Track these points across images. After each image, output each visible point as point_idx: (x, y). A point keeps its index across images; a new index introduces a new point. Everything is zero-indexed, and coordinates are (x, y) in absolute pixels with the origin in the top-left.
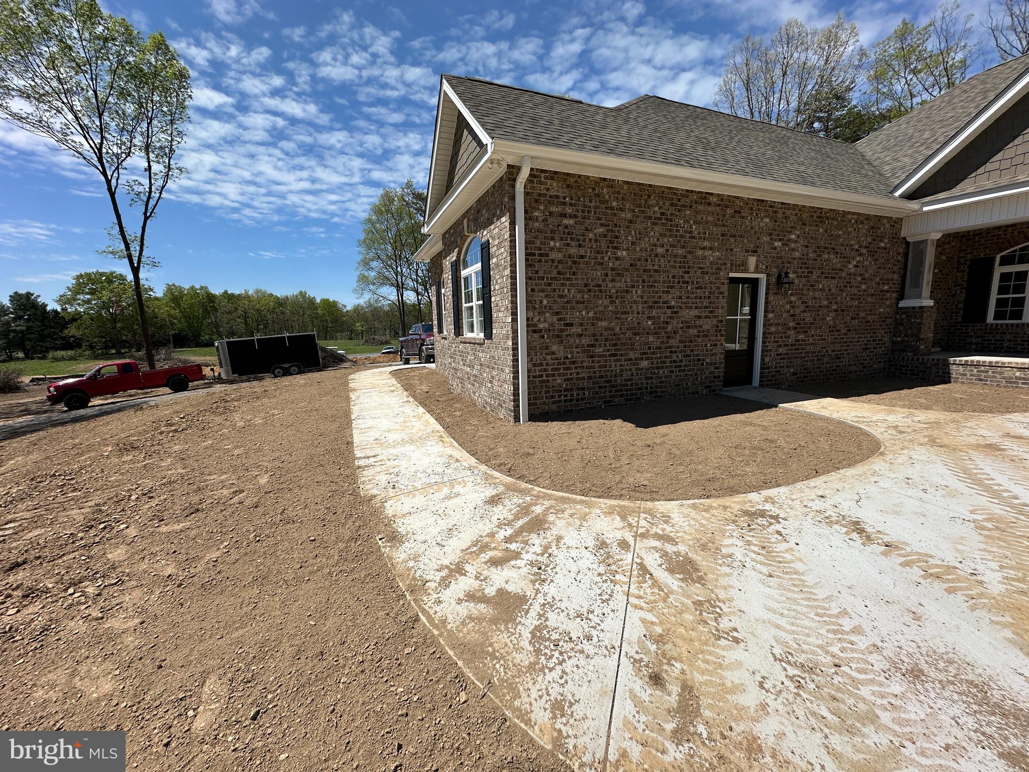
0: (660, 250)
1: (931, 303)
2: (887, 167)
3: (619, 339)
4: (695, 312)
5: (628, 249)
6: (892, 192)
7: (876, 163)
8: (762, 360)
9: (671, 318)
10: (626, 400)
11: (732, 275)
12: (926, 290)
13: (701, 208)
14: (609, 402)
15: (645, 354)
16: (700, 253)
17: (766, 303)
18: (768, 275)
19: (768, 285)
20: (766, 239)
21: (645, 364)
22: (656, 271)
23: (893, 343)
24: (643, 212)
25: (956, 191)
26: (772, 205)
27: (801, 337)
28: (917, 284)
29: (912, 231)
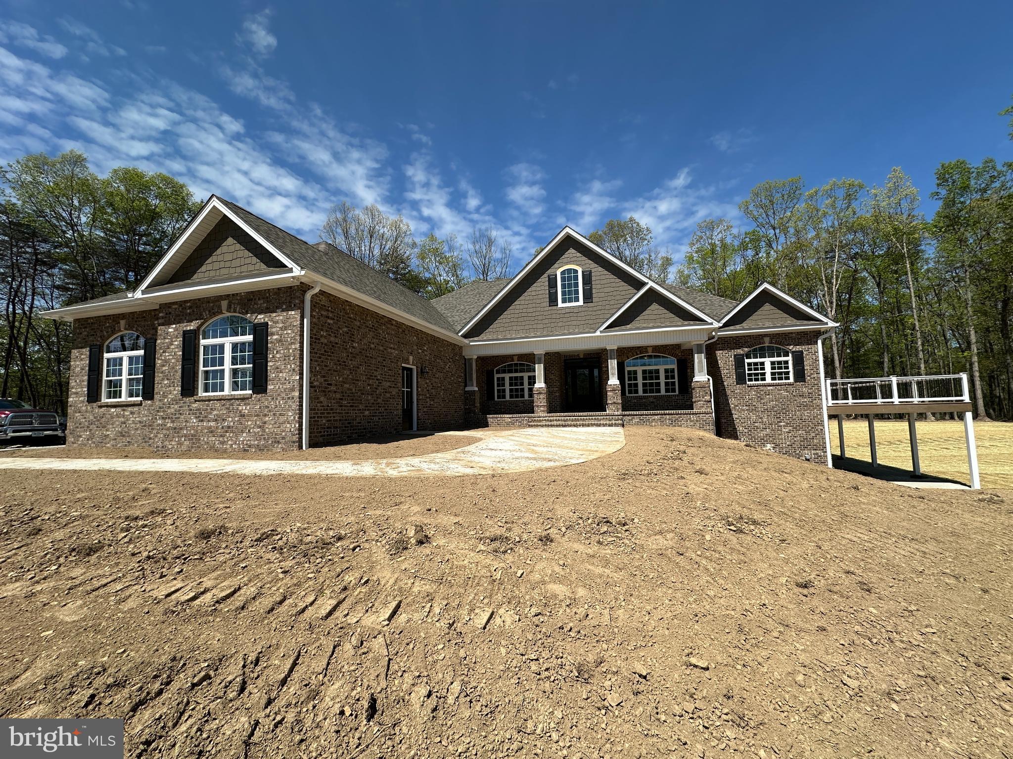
0: (372, 346)
1: (476, 389)
2: (450, 319)
3: (354, 396)
4: (388, 384)
5: (358, 343)
6: (458, 333)
7: (444, 315)
8: (418, 415)
9: (378, 386)
10: (359, 436)
11: (403, 365)
12: (475, 384)
13: (389, 326)
14: (350, 437)
15: (367, 406)
16: (389, 350)
17: (417, 382)
18: (417, 367)
19: (417, 372)
20: (415, 347)
21: (367, 413)
22: (371, 357)
23: (465, 409)
24: (364, 323)
25: (480, 338)
26: (417, 330)
27: (432, 403)
28: (471, 380)
29: (467, 354)
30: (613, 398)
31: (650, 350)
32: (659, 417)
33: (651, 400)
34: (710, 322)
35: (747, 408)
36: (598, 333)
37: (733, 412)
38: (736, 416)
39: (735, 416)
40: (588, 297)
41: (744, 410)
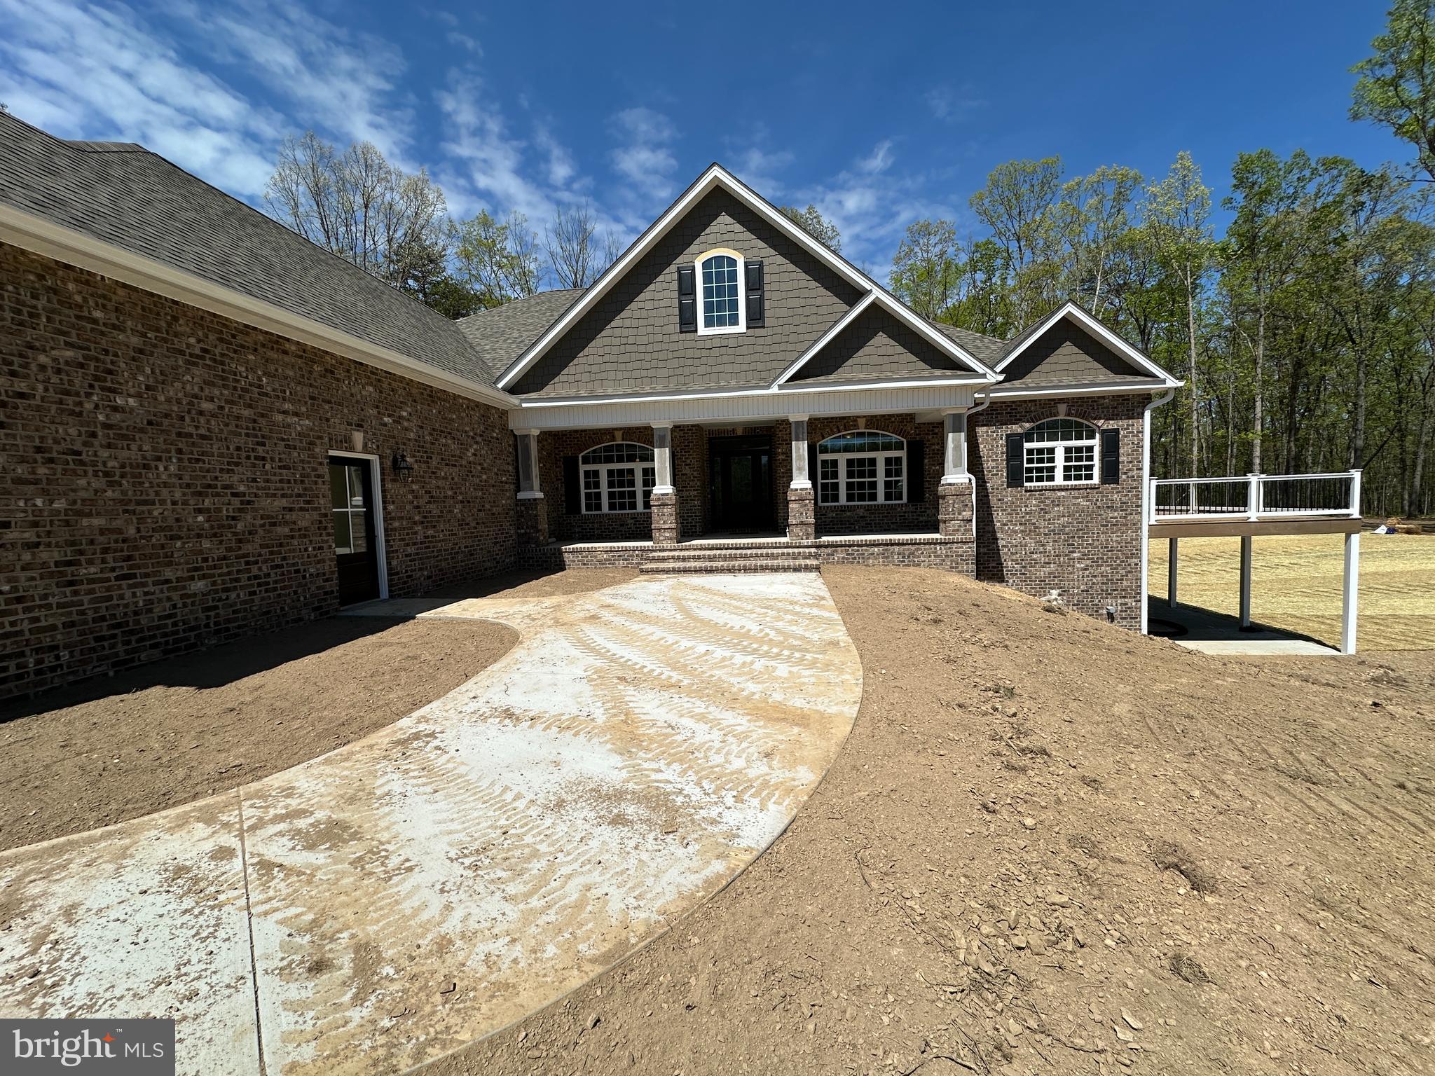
0: (206, 406)
1: (540, 495)
3: (136, 548)
4: (284, 502)
5: (138, 395)
6: (495, 383)
7: (478, 348)
8: (389, 563)
9: (240, 510)
10: (166, 652)
11: (332, 453)
12: (536, 483)
13: (272, 355)
14: (125, 662)
15: (196, 569)
16: (280, 418)
17: (384, 491)
18: (381, 457)
19: (382, 469)
20: (373, 412)
21: (199, 586)
22: (203, 437)
23: (519, 535)
24: (165, 340)
25: (543, 393)
26: (375, 371)
27: (430, 532)
28: (528, 477)
29: (517, 425)
30: (800, 513)
31: (862, 422)
32: (881, 548)
33: (861, 512)
34: (981, 371)
35: (1022, 528)
36: (774, 390)
37: (998, 535)
38: (1004, 542)
39: (1001, 543)
40: (756, 317)
41: (1016, 532)
